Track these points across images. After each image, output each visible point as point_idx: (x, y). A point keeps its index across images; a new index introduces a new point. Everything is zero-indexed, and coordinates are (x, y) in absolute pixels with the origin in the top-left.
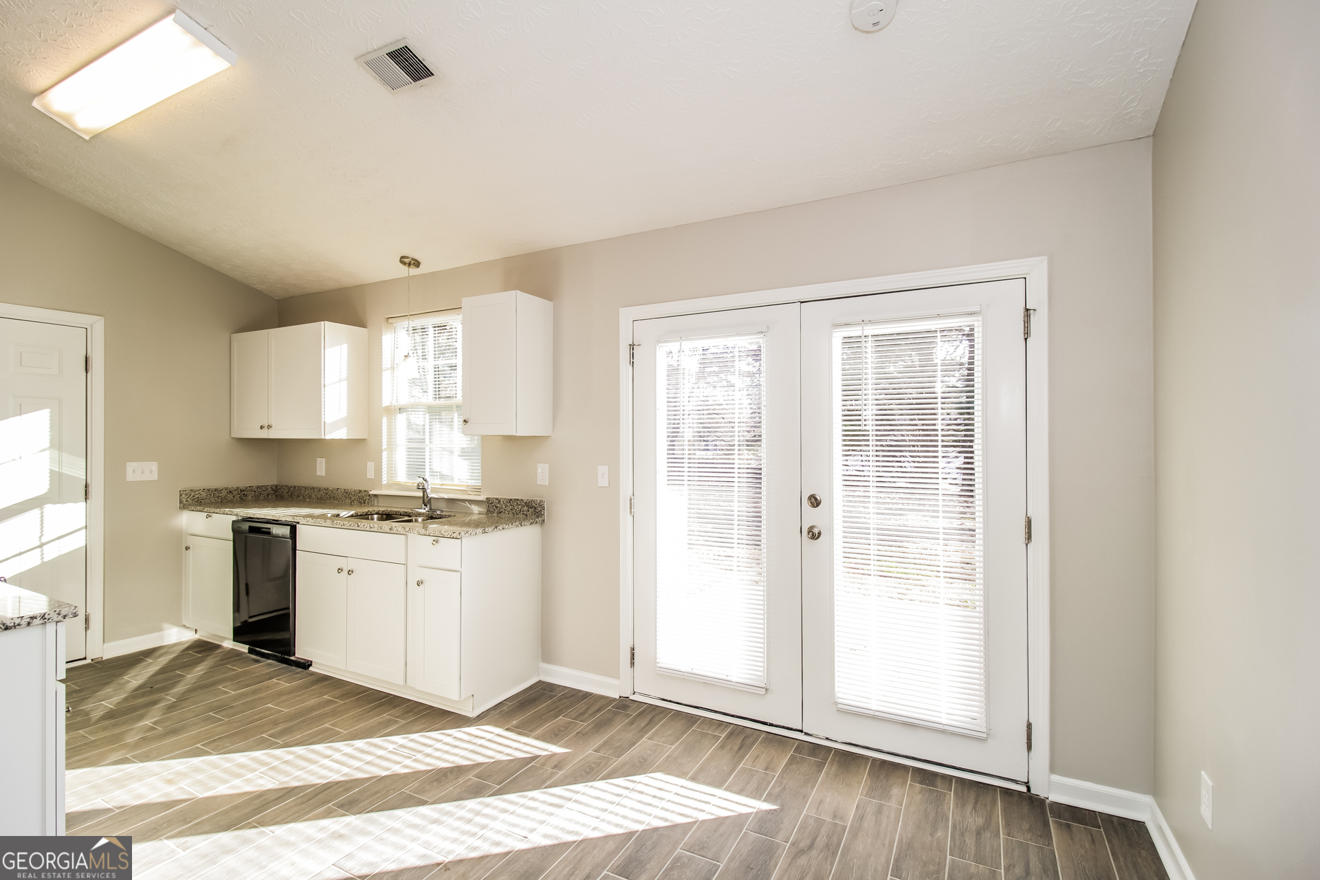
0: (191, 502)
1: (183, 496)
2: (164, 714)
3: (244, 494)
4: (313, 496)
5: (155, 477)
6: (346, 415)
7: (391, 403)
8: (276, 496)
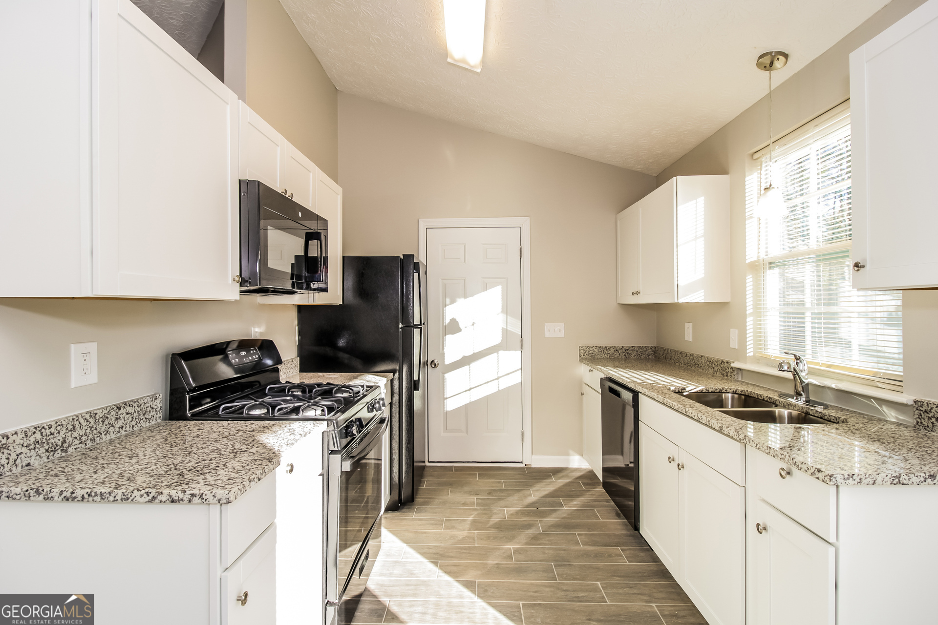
0: (587, 356)
1: (582, 351)
2: (527, 544)
3: (628, 353)
4: (681, 361)
5: (562, 335)
6: (703, 276)
7: (758, 257)
8: (655, 357)
